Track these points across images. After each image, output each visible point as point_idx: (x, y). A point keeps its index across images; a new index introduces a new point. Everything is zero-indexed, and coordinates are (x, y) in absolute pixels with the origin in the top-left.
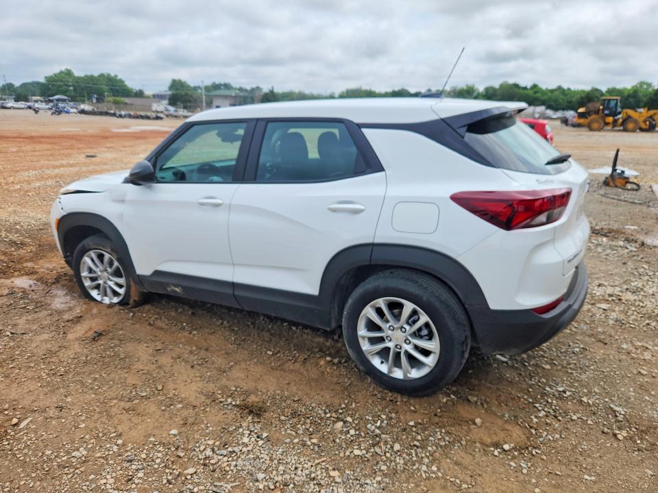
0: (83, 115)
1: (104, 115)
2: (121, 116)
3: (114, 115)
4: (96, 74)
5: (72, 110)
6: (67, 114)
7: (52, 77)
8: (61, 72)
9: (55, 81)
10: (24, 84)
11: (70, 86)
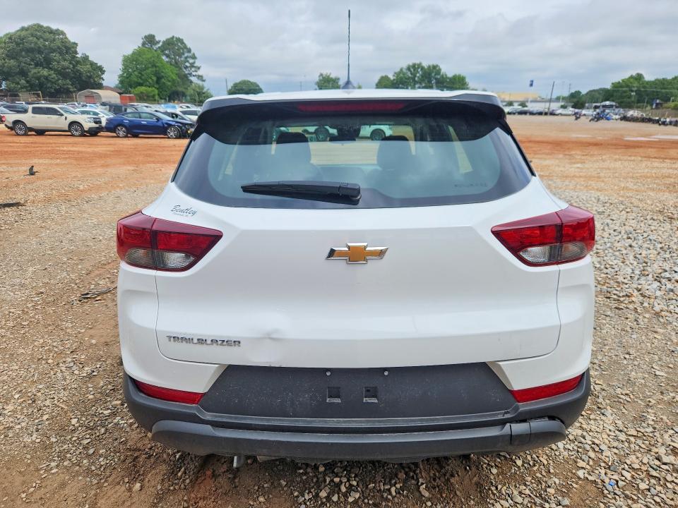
0: (623, 122)
1: (646, 122)
2: (664, 123)
3: (657, 122)
4: (670, 77)
5: (614, 117)
6: (607, 121)
7: (619, 83)
8: (632, 77)
9: (621, 87)
10: (591, 91)
11: (632, 91)
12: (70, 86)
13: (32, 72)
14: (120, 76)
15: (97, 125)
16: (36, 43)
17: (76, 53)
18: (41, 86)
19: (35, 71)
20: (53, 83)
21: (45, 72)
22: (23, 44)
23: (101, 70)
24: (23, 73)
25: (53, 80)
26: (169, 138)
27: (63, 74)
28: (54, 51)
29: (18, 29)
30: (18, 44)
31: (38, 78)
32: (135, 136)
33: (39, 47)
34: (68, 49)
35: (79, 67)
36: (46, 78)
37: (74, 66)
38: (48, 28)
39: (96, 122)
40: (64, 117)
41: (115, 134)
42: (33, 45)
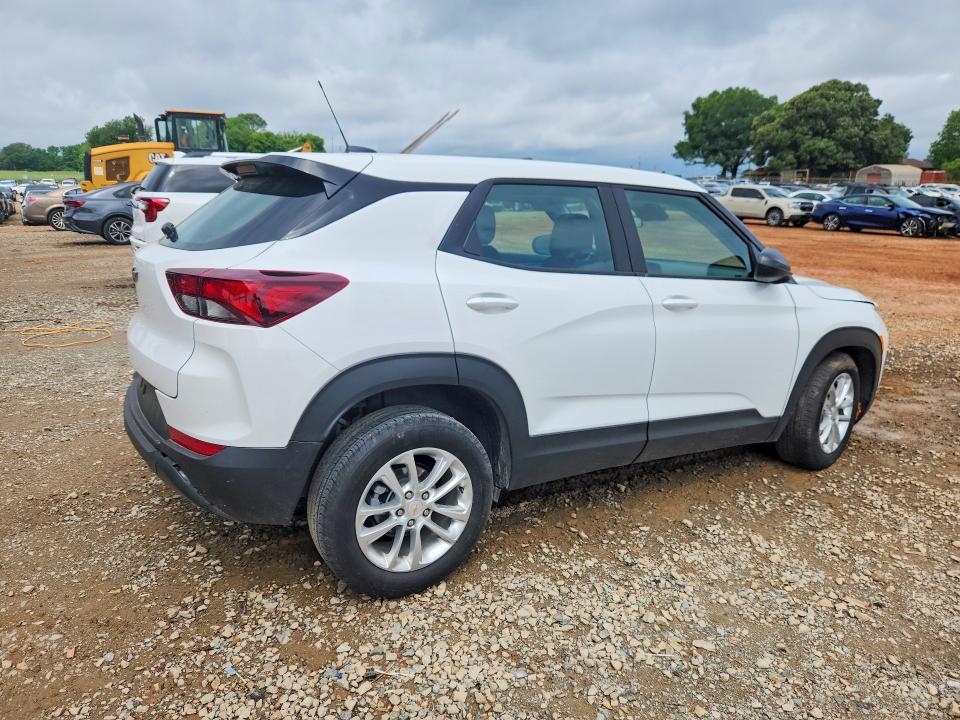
12: (851, 161)
13: (806, 145)
14: (935, 145)
15: (804, 213)
16: (823, 106)
17: (876, 114)
18: (812, 162)
19: (811, 143)
20: (828, 157)
21: (822, 143)
22: (806, 109)
23: (906, 136)
24: (794, 146)
25: (829, 154)
26: (902, 235)
27: (846, 145)
28: (843, 114)
29: (807, 89)
30: (799, 109)
31: (810, 153)
32: (856, 230)
33: (825, 111)
34: (864, 109)
35: (873, 135)
36: (822, 152)
37: (866, 133)
38: (848, 83)
39: (803, 209)
40: (764, 201)
41: (821, 226)
42: (818, 109)
